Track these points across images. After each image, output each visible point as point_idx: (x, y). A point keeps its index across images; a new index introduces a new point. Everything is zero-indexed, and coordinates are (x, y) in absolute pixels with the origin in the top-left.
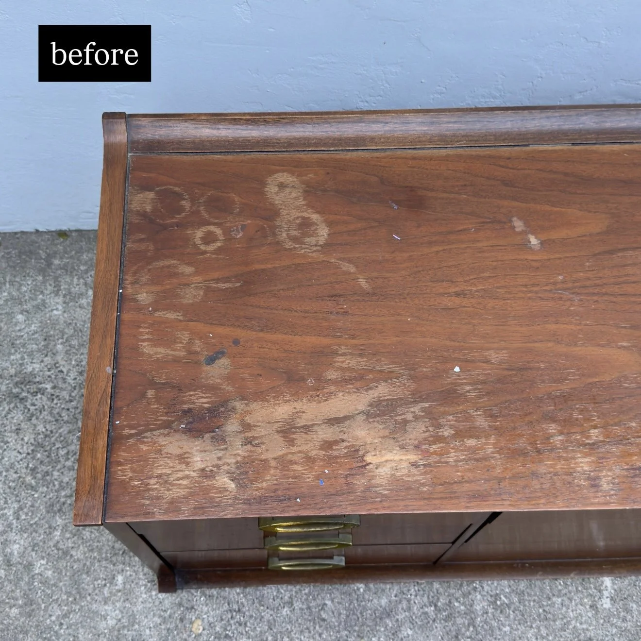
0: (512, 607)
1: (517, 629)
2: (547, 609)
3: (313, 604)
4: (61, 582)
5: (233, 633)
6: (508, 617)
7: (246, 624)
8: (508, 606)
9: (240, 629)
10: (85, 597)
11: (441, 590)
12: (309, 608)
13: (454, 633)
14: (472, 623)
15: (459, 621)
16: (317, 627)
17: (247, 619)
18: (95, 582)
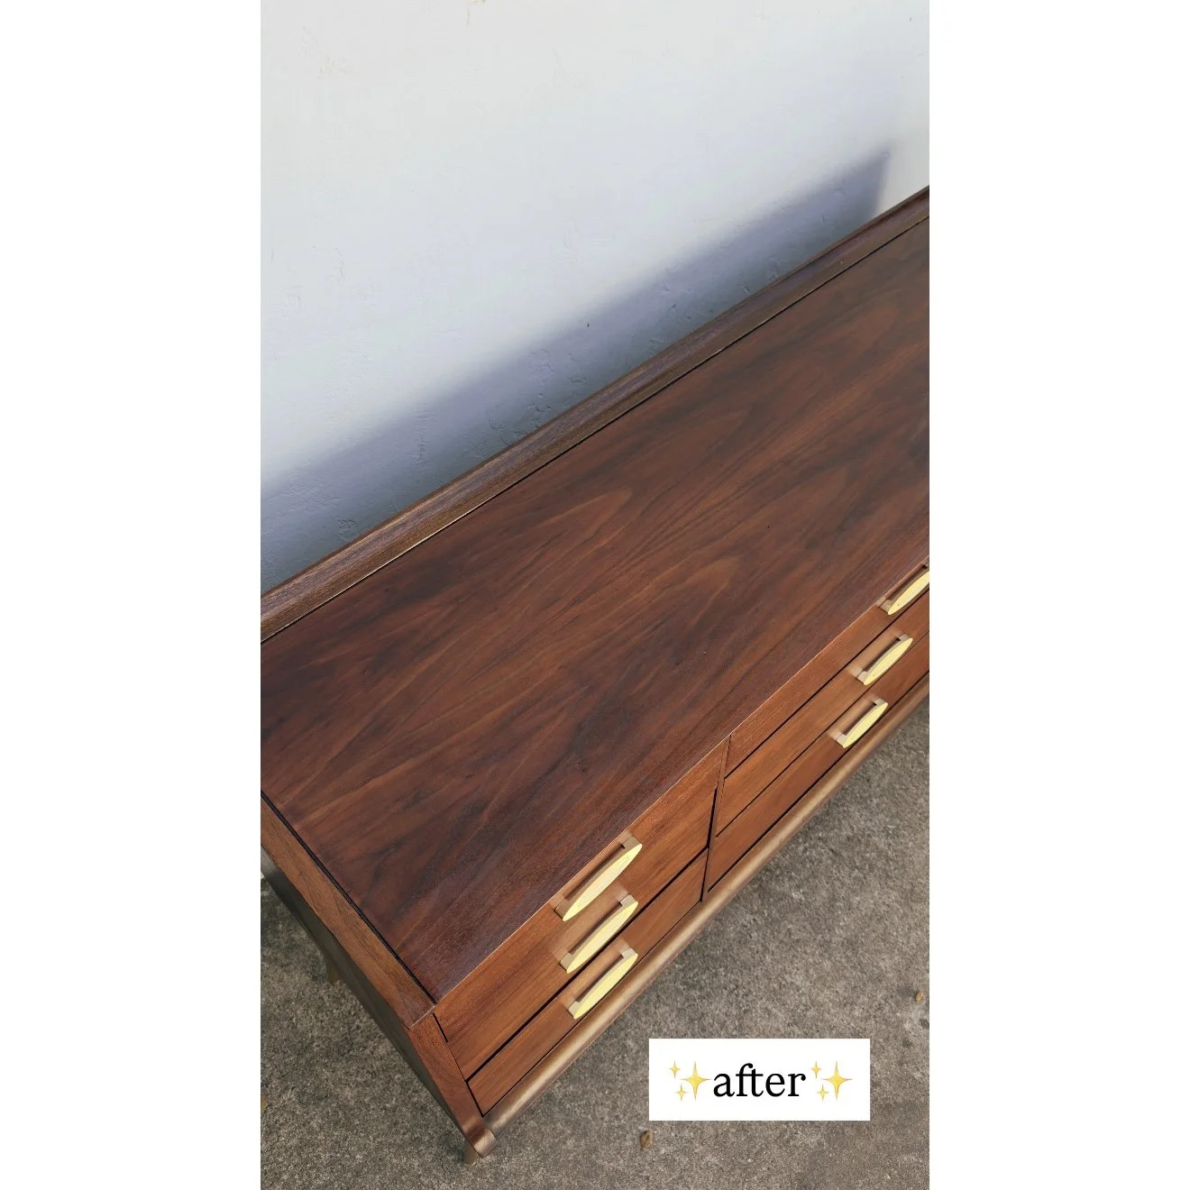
0: (900, 827)
1: (916, 839)
2: (920, 811)
3: (781, 936)
4: (586, 1086)
5: (747, 1005)
6: (904, 836)
7: (750, 991)
8: (898, 828)
9: (750, 998)
10: (616, 1080)
11: (850, 854)
12: (781, 942)
13: (884, 875)
14: (888, 859)
15: (879, 864)
16: (799, 949)
17: (747, 987)
18: (615, 1062)
